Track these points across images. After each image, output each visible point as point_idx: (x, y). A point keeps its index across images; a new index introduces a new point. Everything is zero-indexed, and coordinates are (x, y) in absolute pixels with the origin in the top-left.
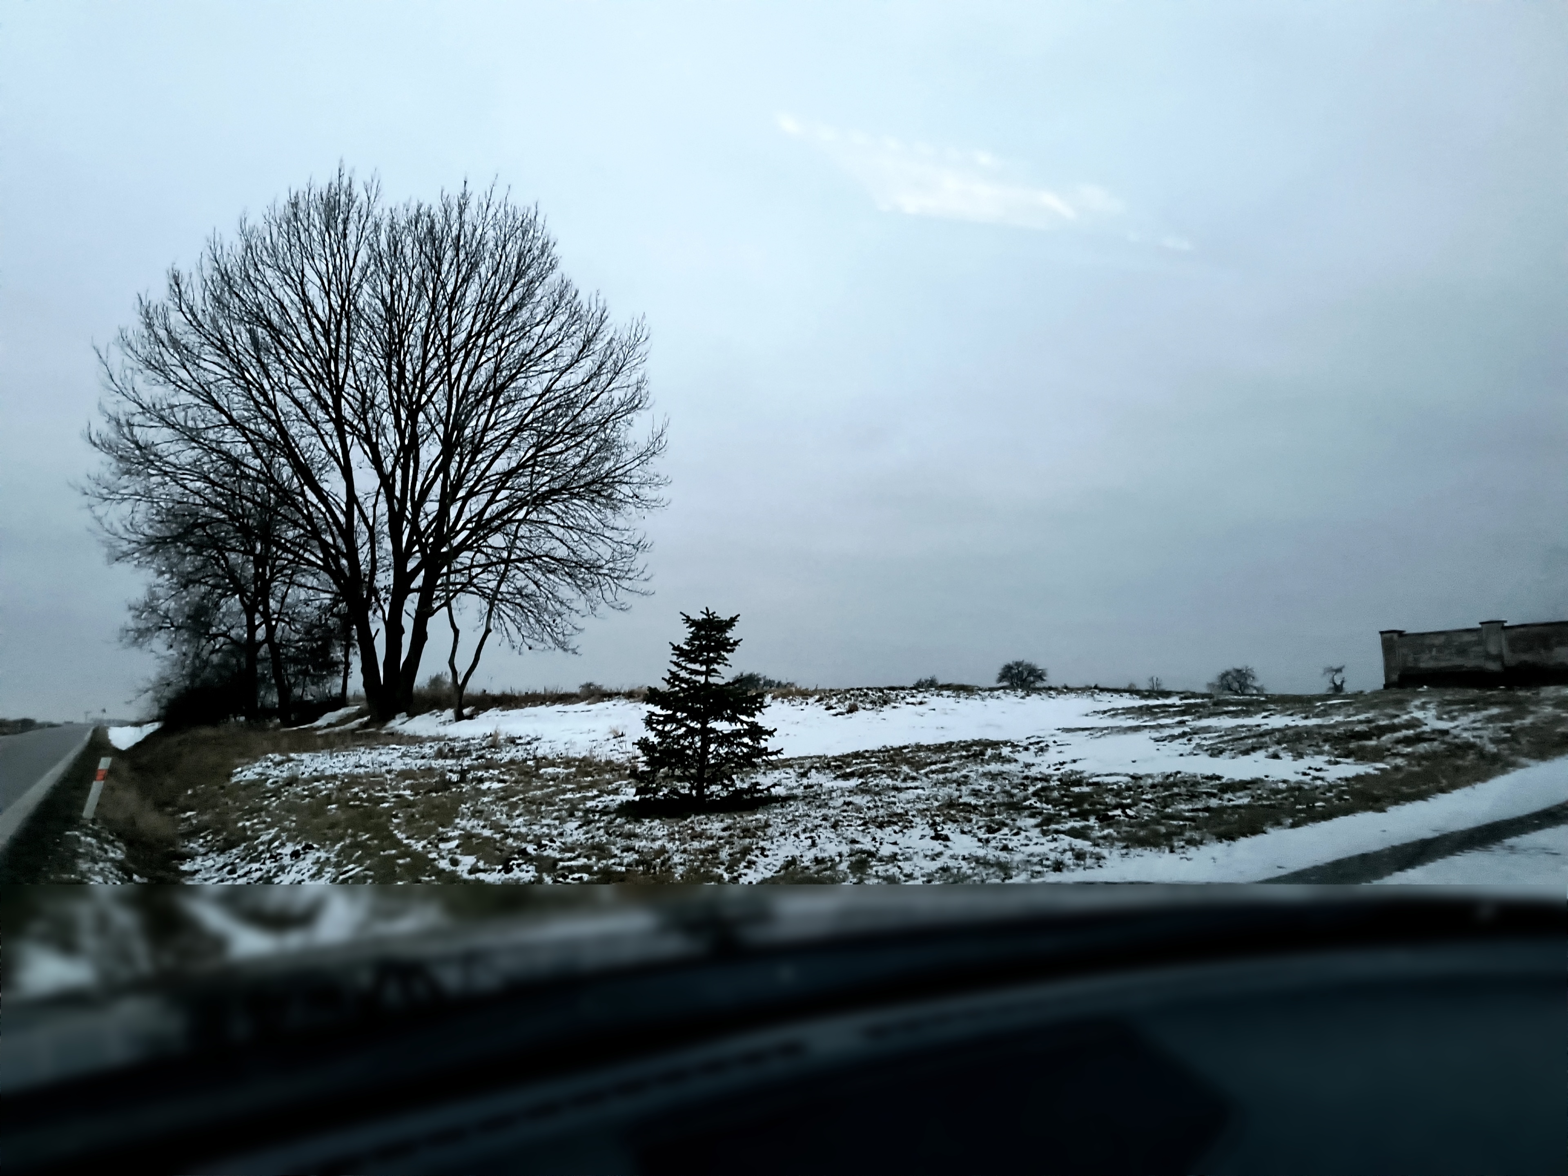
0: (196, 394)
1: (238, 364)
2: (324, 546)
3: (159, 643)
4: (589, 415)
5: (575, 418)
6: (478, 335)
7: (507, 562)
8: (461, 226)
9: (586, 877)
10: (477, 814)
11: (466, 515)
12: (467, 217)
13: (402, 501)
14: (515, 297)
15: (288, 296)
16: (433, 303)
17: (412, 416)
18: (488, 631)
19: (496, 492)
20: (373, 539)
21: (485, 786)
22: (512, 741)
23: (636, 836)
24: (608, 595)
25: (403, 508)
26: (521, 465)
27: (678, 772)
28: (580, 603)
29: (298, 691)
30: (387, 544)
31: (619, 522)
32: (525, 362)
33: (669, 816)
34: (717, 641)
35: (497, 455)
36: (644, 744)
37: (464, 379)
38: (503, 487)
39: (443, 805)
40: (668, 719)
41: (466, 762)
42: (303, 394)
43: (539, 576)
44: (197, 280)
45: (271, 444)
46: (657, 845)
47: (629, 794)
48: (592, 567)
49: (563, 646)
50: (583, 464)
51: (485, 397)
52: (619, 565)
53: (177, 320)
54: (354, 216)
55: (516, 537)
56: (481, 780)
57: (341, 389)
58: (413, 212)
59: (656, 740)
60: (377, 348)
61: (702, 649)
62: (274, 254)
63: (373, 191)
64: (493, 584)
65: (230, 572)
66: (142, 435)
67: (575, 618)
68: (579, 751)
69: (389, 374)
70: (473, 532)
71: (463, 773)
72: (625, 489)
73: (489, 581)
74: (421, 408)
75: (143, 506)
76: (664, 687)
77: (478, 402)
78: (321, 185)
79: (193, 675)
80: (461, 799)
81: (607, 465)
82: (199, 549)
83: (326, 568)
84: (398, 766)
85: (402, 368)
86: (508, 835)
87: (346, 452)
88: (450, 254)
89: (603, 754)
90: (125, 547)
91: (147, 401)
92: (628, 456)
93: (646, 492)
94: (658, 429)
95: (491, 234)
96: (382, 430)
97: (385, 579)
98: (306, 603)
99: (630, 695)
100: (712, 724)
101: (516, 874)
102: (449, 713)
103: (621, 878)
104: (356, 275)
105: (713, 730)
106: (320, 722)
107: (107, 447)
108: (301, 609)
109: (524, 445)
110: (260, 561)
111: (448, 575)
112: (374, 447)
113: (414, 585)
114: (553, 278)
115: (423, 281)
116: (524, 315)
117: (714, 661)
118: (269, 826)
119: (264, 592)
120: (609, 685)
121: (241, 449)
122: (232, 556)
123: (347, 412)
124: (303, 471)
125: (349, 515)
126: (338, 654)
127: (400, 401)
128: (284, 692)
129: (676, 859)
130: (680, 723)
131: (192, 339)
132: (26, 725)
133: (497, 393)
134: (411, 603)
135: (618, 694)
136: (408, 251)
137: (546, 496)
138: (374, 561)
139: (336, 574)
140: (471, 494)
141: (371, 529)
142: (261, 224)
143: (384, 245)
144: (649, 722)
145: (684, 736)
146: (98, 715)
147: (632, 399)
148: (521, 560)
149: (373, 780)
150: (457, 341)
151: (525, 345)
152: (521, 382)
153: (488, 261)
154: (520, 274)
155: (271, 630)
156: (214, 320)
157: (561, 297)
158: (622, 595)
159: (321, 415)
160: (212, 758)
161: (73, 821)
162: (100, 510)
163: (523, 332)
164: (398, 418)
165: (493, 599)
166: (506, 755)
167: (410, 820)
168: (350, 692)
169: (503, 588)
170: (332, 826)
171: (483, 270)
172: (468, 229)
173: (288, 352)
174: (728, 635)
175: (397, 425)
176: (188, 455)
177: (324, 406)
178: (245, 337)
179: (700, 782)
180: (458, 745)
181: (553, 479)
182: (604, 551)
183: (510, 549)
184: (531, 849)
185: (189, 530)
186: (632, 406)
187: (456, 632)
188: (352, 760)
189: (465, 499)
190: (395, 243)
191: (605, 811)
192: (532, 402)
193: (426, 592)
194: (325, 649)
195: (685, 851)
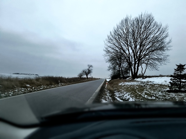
0: (113, 44)
1: (117, 40)
2: (126, 59)
3: (111, 70)
4: (160, 39)
5: (157, 40)
6: (144, 31)
7: (149, 59)
8: (141, 18)
9: (163, 99)
10: (146, 90)
11: (143, 54)
12: (142, 17)
13: (135, 53)
14: (149, 25)
15: (122, 32)
16: (138, 29)
17: (136, 43)
18: (146, 68)
19: (147, 51)
20: (132, 58)
21: (147, 87)
22: (150, 82)
23: (170, 95)
24: (163, 63)
25: (135, 54)
26: (150, 47)
27: (176, 87)
28: (159, 64)
29: (124, 75)
30: (133, 58)
31: (165, 53)
32: (150, 33)
33: (175, 92)
34: (182, 68)
35: (147, 46)
36: (170, 82)
37: (142, 37)
38: (148, 50)
39: (142, 89)
40: (174, 79)
41: (145, 84)
42: (124, 42)
43: (153, 61)
44: (113, 32)
45: (121, 48)
46: (173, 96)
47: (168, 89)
48: (161, 59)
49: (157, 70)
50: (159, 46)
51: (145, 39)
52: (165, 59)
53: (111, 37)
54: (129, 20)
55: (150, 56)
56: (147, 86)
57: (128, 41)
58: (135, 18)
59: (172, 82)
60: (132, 36)
61: (179, 69)
62: (120, 27)
63: (131, 17)
64: (147, 62)
65: (117, 63)
66: (108, 49)
67: (159, 66)
68: (160, 83)
69: (133, 38)
70: (144, 56)
71: (144, 85)
72: (165, 48)
73: (146, 62)
74: (137, 42)
75: (109, 56)
76: (173, 75)
77: (144, 40)
78: (125, 18)
79: (114, 74)
80: (144, 88)
81: (163, 45)
82: (114, 60)
83: (127, 62)
84: (136, 84)
85: (134, 37)
86: (151, 93)
87: (128, 48)
88: (140, 22)
89: (164, 84)
90: (107, 61)
91: (108, 46)
92: (166, 44)
93: (169, 48)
94: (170, 39)
95: (145, 18)
96: (132, 45)
97: (133, 62)
98: (125, 66)
99: (167, 76)
100: (182, 80)
101: (153, 98)
102: (142, 78)
103: (168, 100)
104: (129, 28)
105: (182, 81)
106: (127, 79)
107: (105, 51)
108: (124, 66)
109: (150, 44)
110: (120, 61)
111: (141, 61)
112: (131, 47)
113: (137, 63)
114: (154, 22)
115: (137, 26)
116: (150, 27)
117: (182, 71)
118: (123, 90)
119: (120, 65)
120: (163, 75)
121: (118, 49)
122: (117, 61)
123: (128, 44)
124: (124, 51)
125: (129, 55)
126: (128, 71)
127: (134, 41)
128: (123, 76)
129: (177, 98)
130: (176, 80)
131: (112, 38)
132: (100, 79)
133: (147, 38)
134: (137, 65)
135: (165, 76)
136: (135, 23)
137: (154, 50)
138: (132, 60)
139: (128, 62)
140: (144, 51)
141: (132, 57)
142: (119, 24)
143: (132, 23)
144: (171, 80)
145: (177, 82)
146: (105, 78)
147: (166, 36)
148: (151, 59)
149: (133, 86)
150: (141, 33)
151: (150, 31)
152: (150, 36)
153: (145, 22)
154: (149, 22)
155: (121, 69)
156: (114, 36)
157: (155, 24)
158: (165, 63)
159: (126, 44)
160: (116, 82)
161: (105, 88)
162: (105, 57)
163: (150, 30)
164: (134, 43)
165: (147, 64)
166: (150, 83)
167: (138, 90)
168: (130, 76)
169: (148, 63)
170: (130, 90)
171: (144, 23)
172: (142, 18)
173: (122, 38)
174: (184, 67)
175: (134, 44)
176: (112, 51)
177: (126, 43)
178: (118, 37)
179: (180, 88)
180: (143, 82)
181: (155, 48)
182: (163, 57)
183: (149, 58)
184: (154, 95)
185: (113, 59)
186: (166, 37)
187: (142, 68)
188: (131, 83)
189: (143, 52)
190: (133, 23)
191: (164, 91)
192: (151, 38)
193: (138, 64)
194: (127, 71)
195: (178, 97)
